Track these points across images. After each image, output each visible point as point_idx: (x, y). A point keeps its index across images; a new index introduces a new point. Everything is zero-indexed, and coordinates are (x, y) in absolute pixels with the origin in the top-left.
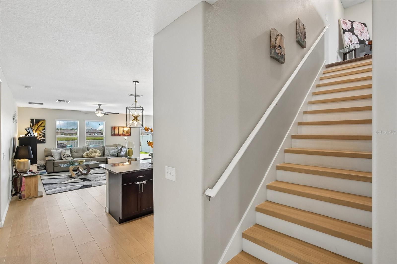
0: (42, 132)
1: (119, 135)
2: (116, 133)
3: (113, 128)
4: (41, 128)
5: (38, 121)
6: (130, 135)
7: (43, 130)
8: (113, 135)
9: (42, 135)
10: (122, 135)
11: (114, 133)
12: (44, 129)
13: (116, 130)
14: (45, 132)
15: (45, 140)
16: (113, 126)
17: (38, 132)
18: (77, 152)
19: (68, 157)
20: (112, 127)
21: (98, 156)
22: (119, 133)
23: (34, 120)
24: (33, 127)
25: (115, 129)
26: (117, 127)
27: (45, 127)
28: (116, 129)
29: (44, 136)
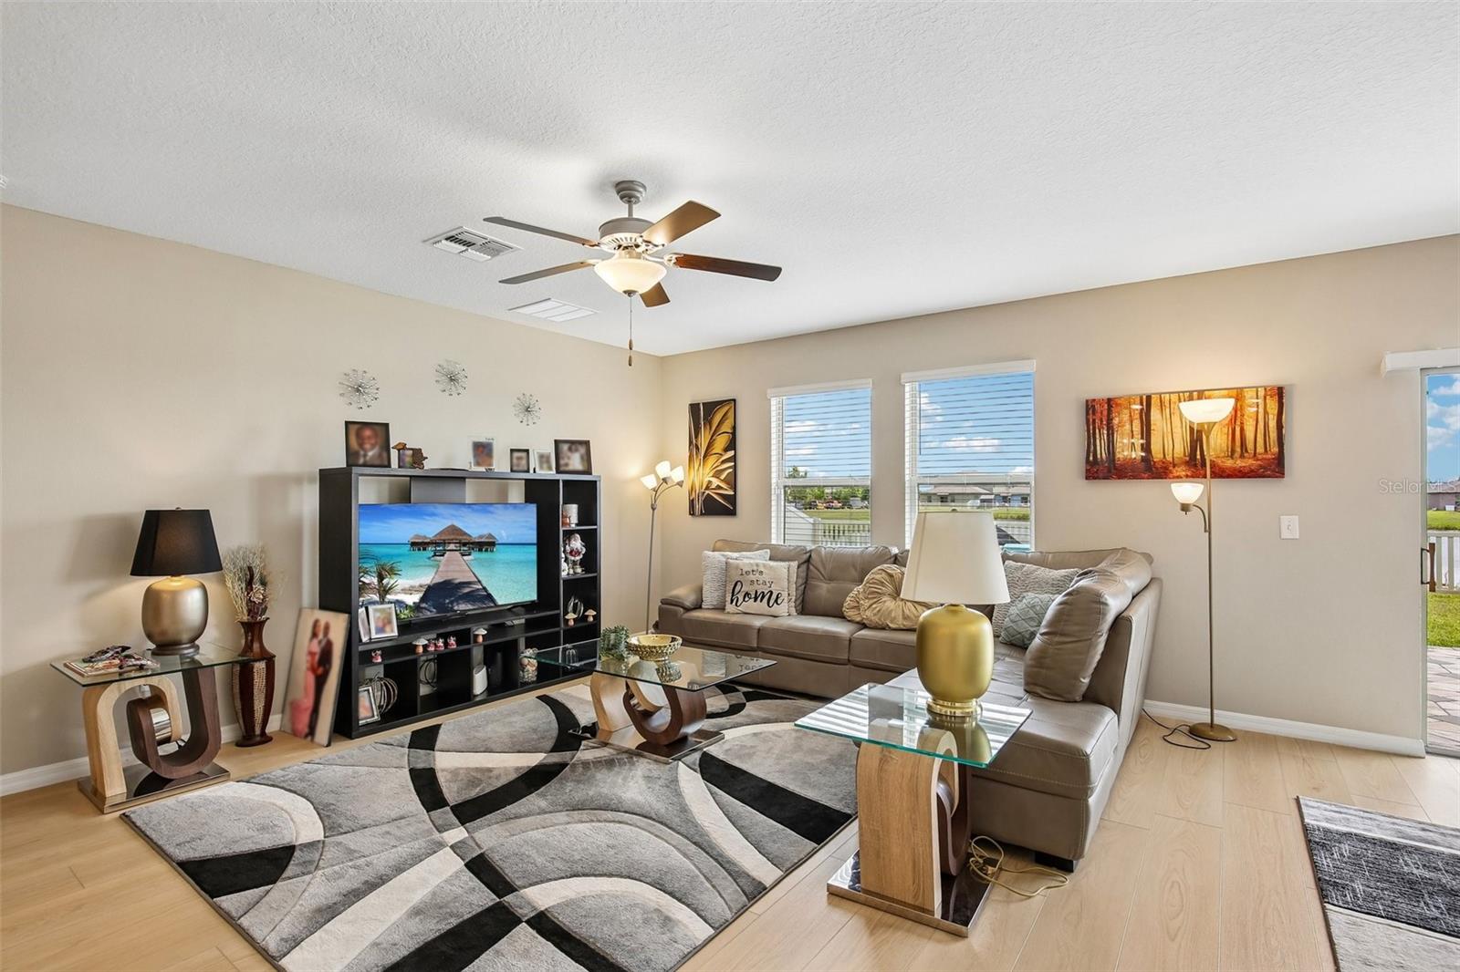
0: (723, 462)
1: (1151, 469)
2: (1128, 447)
3: (1099, 414)
4: (721, 441)
5: (711, 407)
6: (1274, 467)
7: (726, 450)
8: (1101, 468)
9: (723, 477)
10: (1181, 471)
11: (1102, 452)
12: (732, 445)
13: (1121, 424)
14: (734, 459)
15: (732, 499)
16: (1101, 392)
17: (712, 460)
18: (831, 579)
19: (755, 601)
20: (1090, 407)
21: (908, 624)
22: (1157, 453)
23: (699, 404)
24: (696, 437)
25: (1110, 420)
26: (1130, 400)
27: (734, 434)
28: (1126, 417)
29: (733, 481)
